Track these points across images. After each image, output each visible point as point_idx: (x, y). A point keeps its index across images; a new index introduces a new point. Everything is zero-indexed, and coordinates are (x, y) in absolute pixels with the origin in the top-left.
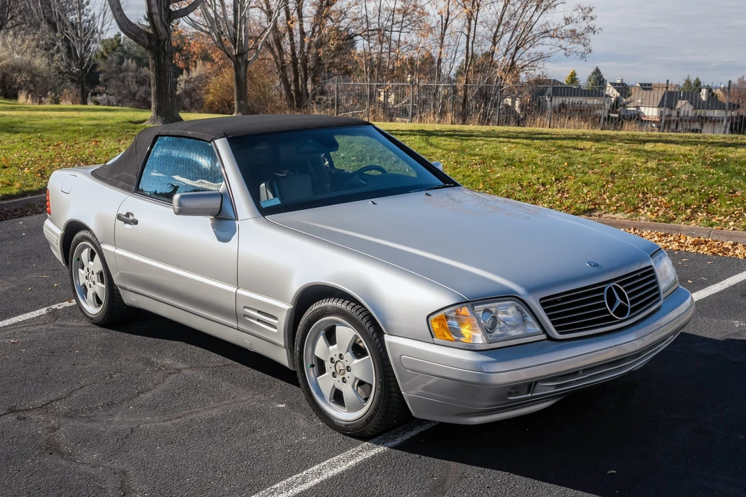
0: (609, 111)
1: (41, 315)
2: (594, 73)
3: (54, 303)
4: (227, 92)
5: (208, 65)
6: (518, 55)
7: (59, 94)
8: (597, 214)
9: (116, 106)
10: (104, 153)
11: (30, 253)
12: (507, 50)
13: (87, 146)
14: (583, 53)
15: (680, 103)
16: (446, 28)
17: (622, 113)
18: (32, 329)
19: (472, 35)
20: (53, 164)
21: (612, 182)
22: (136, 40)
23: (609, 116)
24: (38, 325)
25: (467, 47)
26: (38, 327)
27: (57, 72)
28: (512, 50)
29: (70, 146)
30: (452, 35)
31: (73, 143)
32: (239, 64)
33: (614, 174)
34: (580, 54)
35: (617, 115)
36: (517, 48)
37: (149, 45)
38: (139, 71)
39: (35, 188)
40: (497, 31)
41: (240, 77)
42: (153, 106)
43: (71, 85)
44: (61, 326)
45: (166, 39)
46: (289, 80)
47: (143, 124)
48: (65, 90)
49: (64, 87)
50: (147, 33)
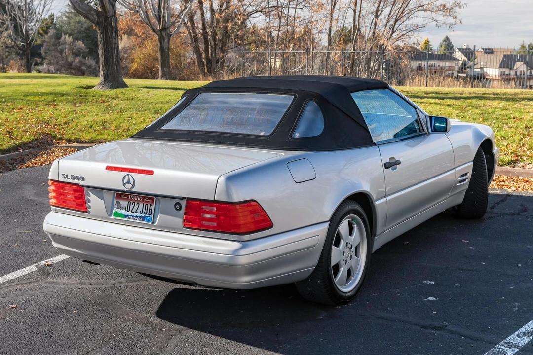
0: (459, 72)
1: (31, 272)
2: (444, 41)
3: (42, 260)
4: (149, 61)
5: (133, 38)
6: (397, 26)
7: (6, 64)
8: (521, 164)
9: (54, 73)
10: (63, 115)
11: (9, 208)
12: (388, 21)
13: (47, 109)
14: (451, 24)
15: (518, 64)
16: (335, 5)
17: (469, 74)
18: (26, 287)
19: (358, 9)
20: (19, 126)
21: (528, 135)
22: (86, 17)
23: (458, 75)
24: (31, 282)
25: (354, 20)
26: (31, 285)
27: (4, 47)
28: (392, 22)
29: (32, 109)
30: (340, 10)
31: (34, 107)
32: (163, 37)
33: (528, 128)
34: (448, 25)
35: (465, 75)
36: (396, 20)
37: (97, 21)
38: (74, 44)
39: (5, 147)
40: (378, 7)
41: (163, 47)
42: (101, 73)
43: (16, 57)
44: (53, 283)
45: (112, 16)
46: (201, 49)
47: (93, 89)
48: (12, 61)
49: (10, 59)
50: (96, 11)
